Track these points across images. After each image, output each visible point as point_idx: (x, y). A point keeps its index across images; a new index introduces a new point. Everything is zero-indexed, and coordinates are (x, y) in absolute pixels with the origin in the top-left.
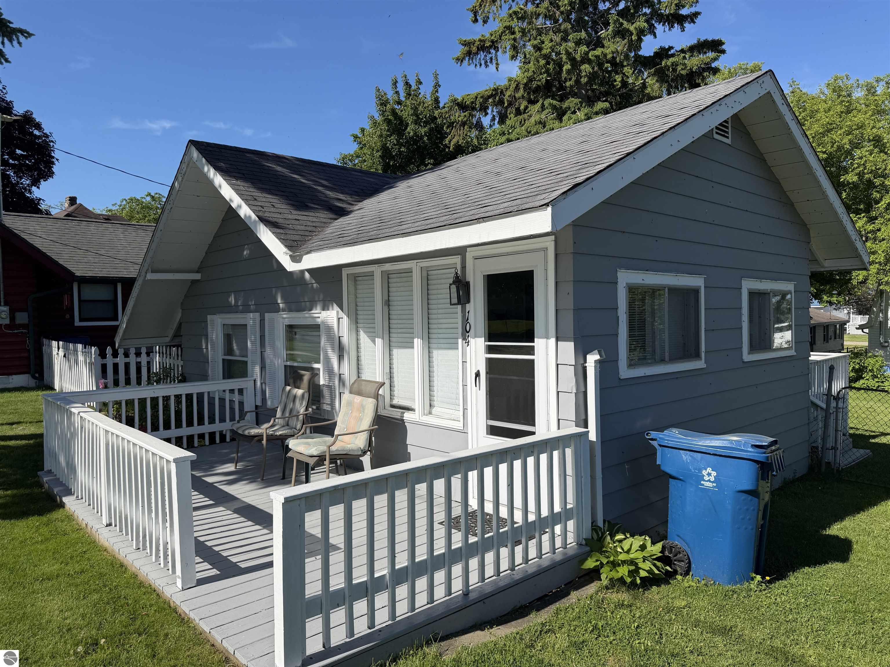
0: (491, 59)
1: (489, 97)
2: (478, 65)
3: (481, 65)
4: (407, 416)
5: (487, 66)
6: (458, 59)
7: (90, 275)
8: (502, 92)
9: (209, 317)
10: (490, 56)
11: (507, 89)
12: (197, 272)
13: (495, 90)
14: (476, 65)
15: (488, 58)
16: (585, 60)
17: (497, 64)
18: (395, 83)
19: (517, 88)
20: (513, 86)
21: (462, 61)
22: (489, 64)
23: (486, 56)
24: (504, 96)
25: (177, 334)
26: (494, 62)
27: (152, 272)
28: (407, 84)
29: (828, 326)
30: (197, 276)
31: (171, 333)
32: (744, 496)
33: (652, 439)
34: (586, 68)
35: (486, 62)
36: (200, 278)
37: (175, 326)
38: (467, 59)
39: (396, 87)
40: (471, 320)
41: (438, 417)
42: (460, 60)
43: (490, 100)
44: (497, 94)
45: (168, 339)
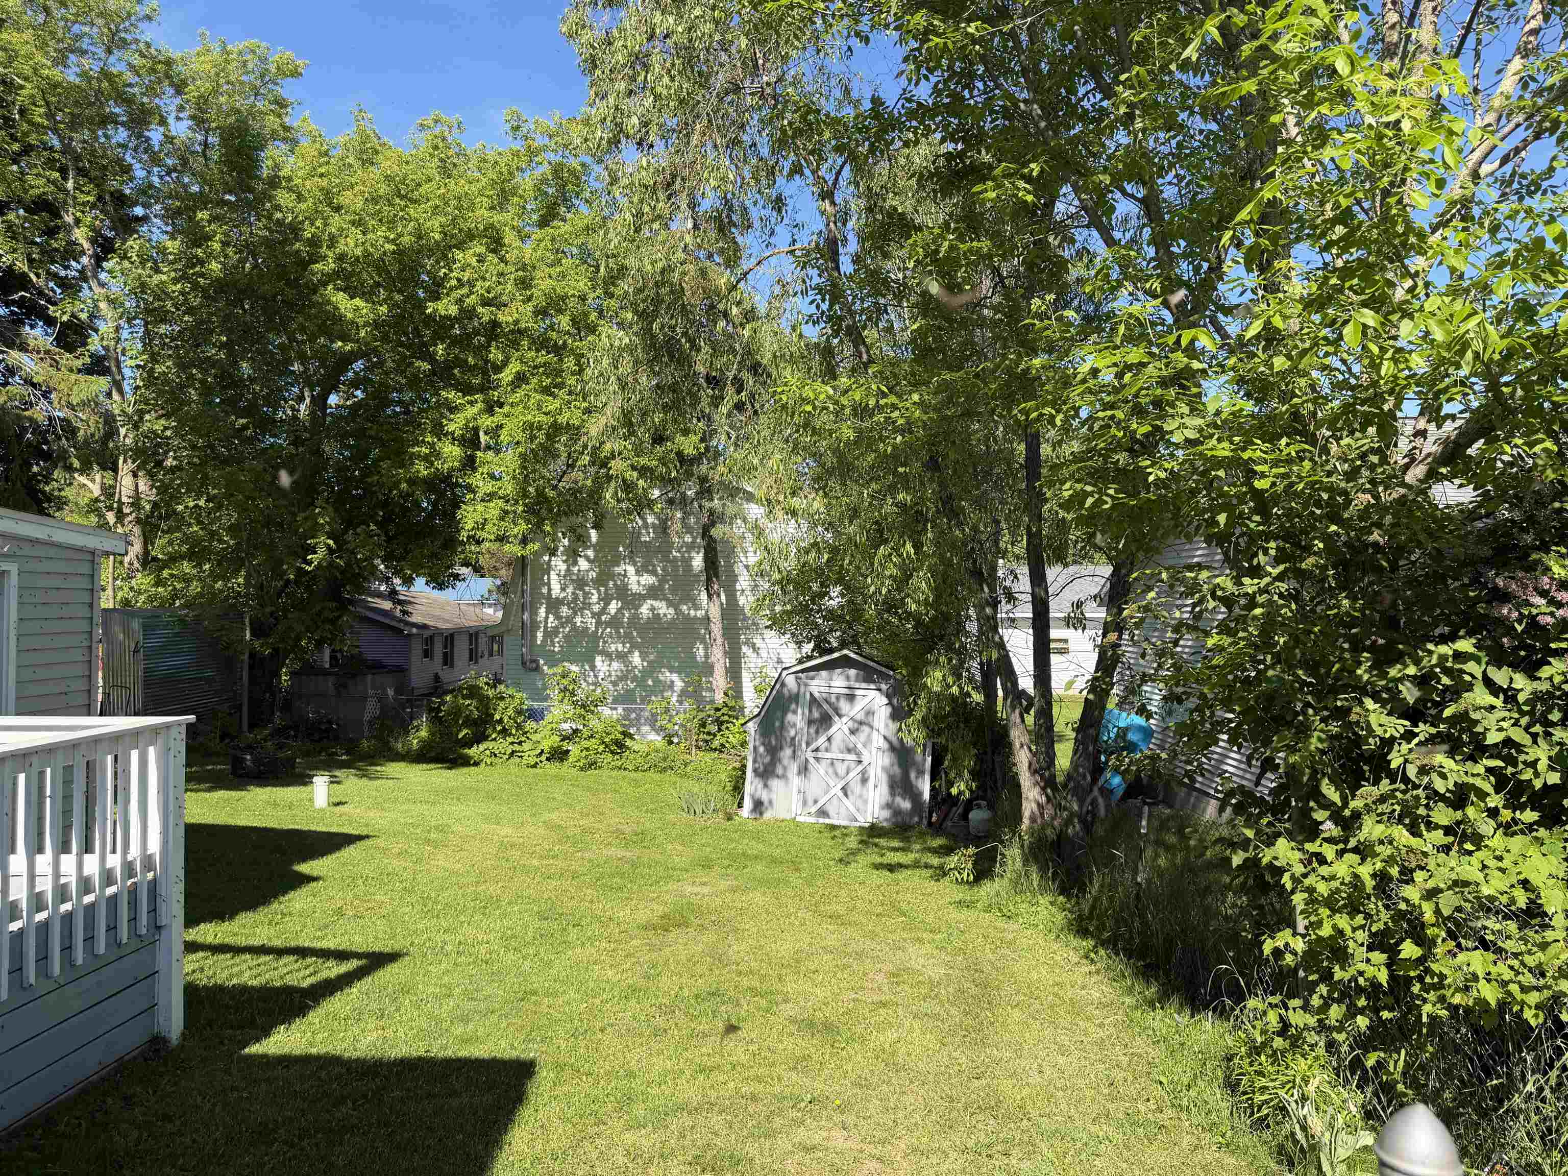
29: (477, 634)
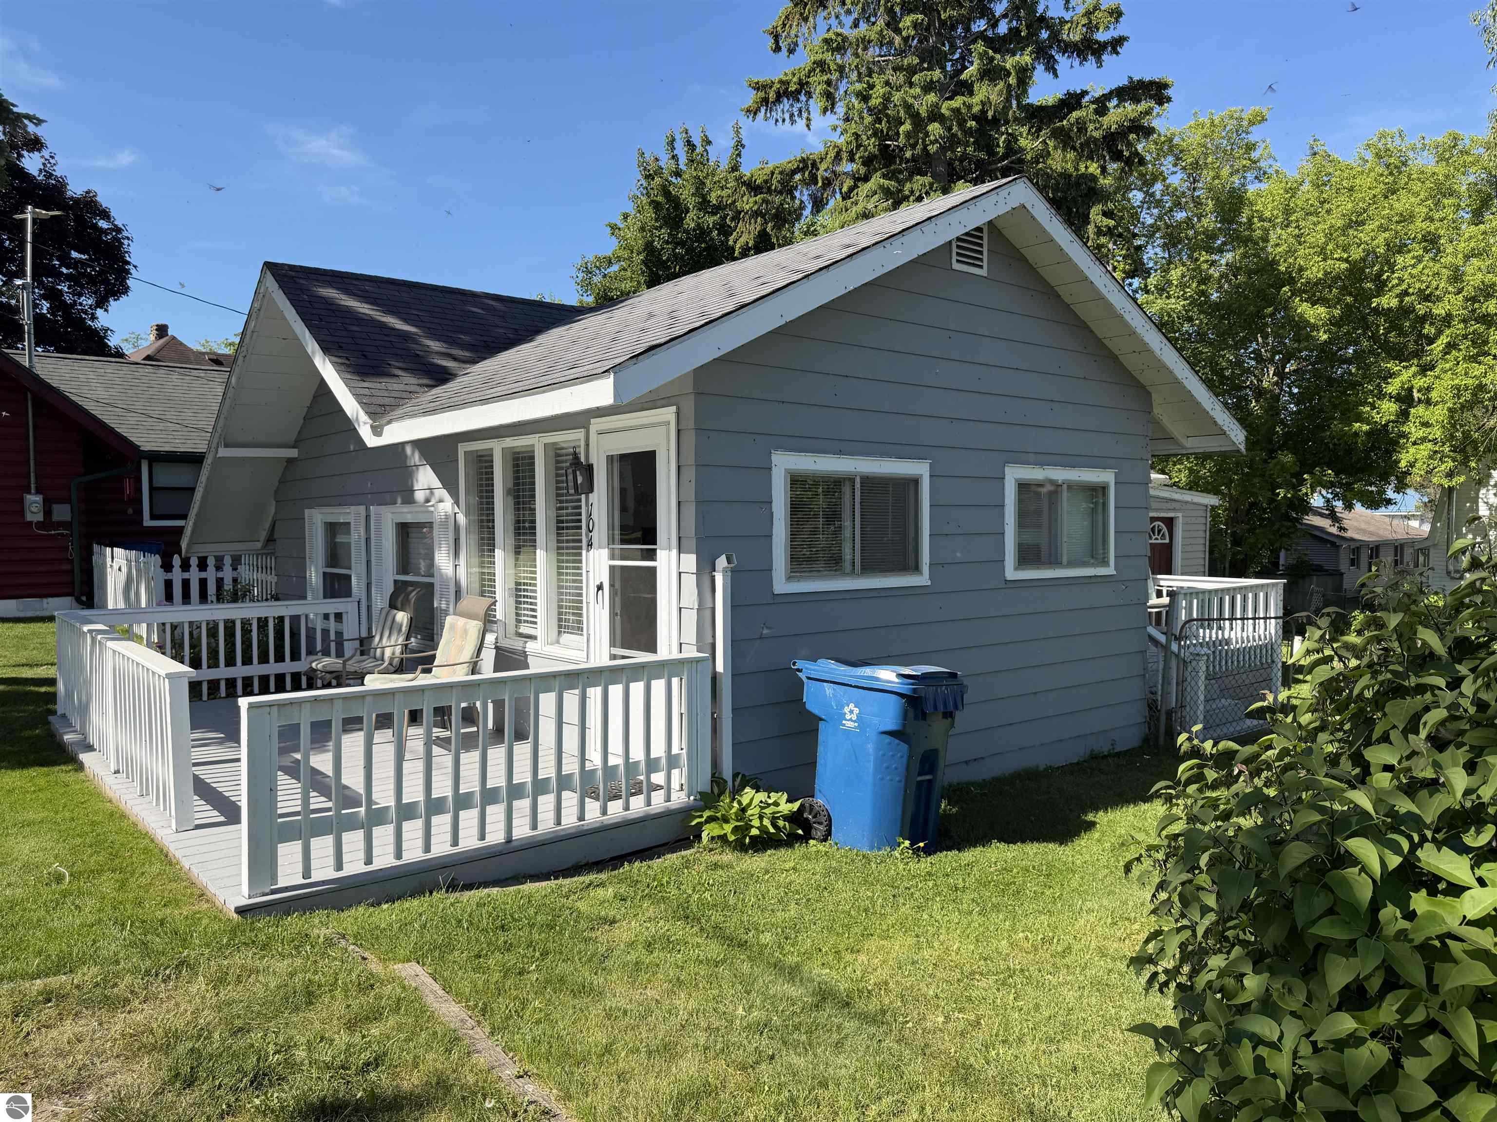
0: (800, 111)
1: (794, 172)
2: (780, 121)
3: (784, 120)
4: (530, 646)
5: (793, 122)
6: (748, 111)
7: (167, 449)
8: (814, 164)
9: (307, 511)
10: (799, 105)
11: (822, 159)
12: (294, 447)
13: (803, 160)
14: (777, 121)
15: (795, 109)
16: (935, 115)
17: (808, 119)
18: (672, 143)
19: (838, 157)
20: (832, 154)
21: (755, 114)
22: (796, 118)
23: (792, 106)
24: (818, 169)
25: (270, 539)
26: (805, 115)
27: (226, 446)
28: (690, 144)
29: (1402, 546)
30: (293, 453)
31: (263, 535)
32: (888, 739)
33: (800, 670)
34: (935, 128)
35: (792, 116)
36: (296, 456)
37: (267, 525)
38: (763, 110)
39: (673, 149)
40: (595, 516)
41: (567, 647)
42: (753, 112)
43: (798, 177)
44: (806, 167)
45: (259, 545)
